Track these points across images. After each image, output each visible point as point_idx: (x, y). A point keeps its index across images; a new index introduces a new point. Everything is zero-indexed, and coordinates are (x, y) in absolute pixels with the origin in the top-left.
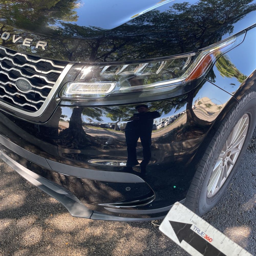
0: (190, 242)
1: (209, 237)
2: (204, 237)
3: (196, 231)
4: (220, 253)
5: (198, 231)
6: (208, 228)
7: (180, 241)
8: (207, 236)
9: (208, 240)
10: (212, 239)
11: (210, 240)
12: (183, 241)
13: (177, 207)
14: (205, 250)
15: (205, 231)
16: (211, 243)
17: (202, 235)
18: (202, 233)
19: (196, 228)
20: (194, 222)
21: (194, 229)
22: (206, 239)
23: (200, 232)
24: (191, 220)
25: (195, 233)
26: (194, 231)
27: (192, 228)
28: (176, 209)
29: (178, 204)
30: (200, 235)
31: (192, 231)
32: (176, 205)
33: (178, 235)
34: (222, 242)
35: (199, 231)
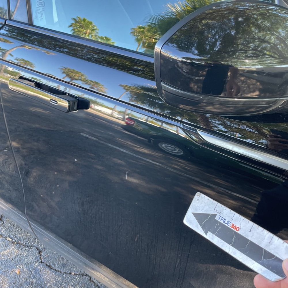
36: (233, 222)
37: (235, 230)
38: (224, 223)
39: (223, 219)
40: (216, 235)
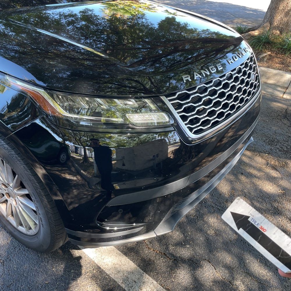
0: (246, 230)
1: (264, 228)
2: (260, 228)
3: (252, 222)
4: (271, 242)
5: (254, 222)
6: (263, 220)
7: (239, 229)
8: (262, 227)
9: (262, 230)
10: (266, 229)
11: (265, 230)
12: (241, 229)
13: (238, 201)
14: (259, 238)
15: (261, 223)
16: (265, 233)
17: (258, 226)
18: (258, 224)
19: (253, 220)
20: (252, 215)
21: (251, 220)
22: (260, 229)
23: (256, 224)
24: (250, 213)
25: (252, 224)
26: (251, 222)
27: (249, 219)
28: (237, 203)
29: (239, 199)
30: (256, 226)
31: (249, 222)
32: (238, 199)
33: (237, 224)
34: (275, 233)
35: (256, 222)
36: (261, 225)
37: (263, 231)
38: (254, 224)
39: (254, 221)
40: (247, 232)
